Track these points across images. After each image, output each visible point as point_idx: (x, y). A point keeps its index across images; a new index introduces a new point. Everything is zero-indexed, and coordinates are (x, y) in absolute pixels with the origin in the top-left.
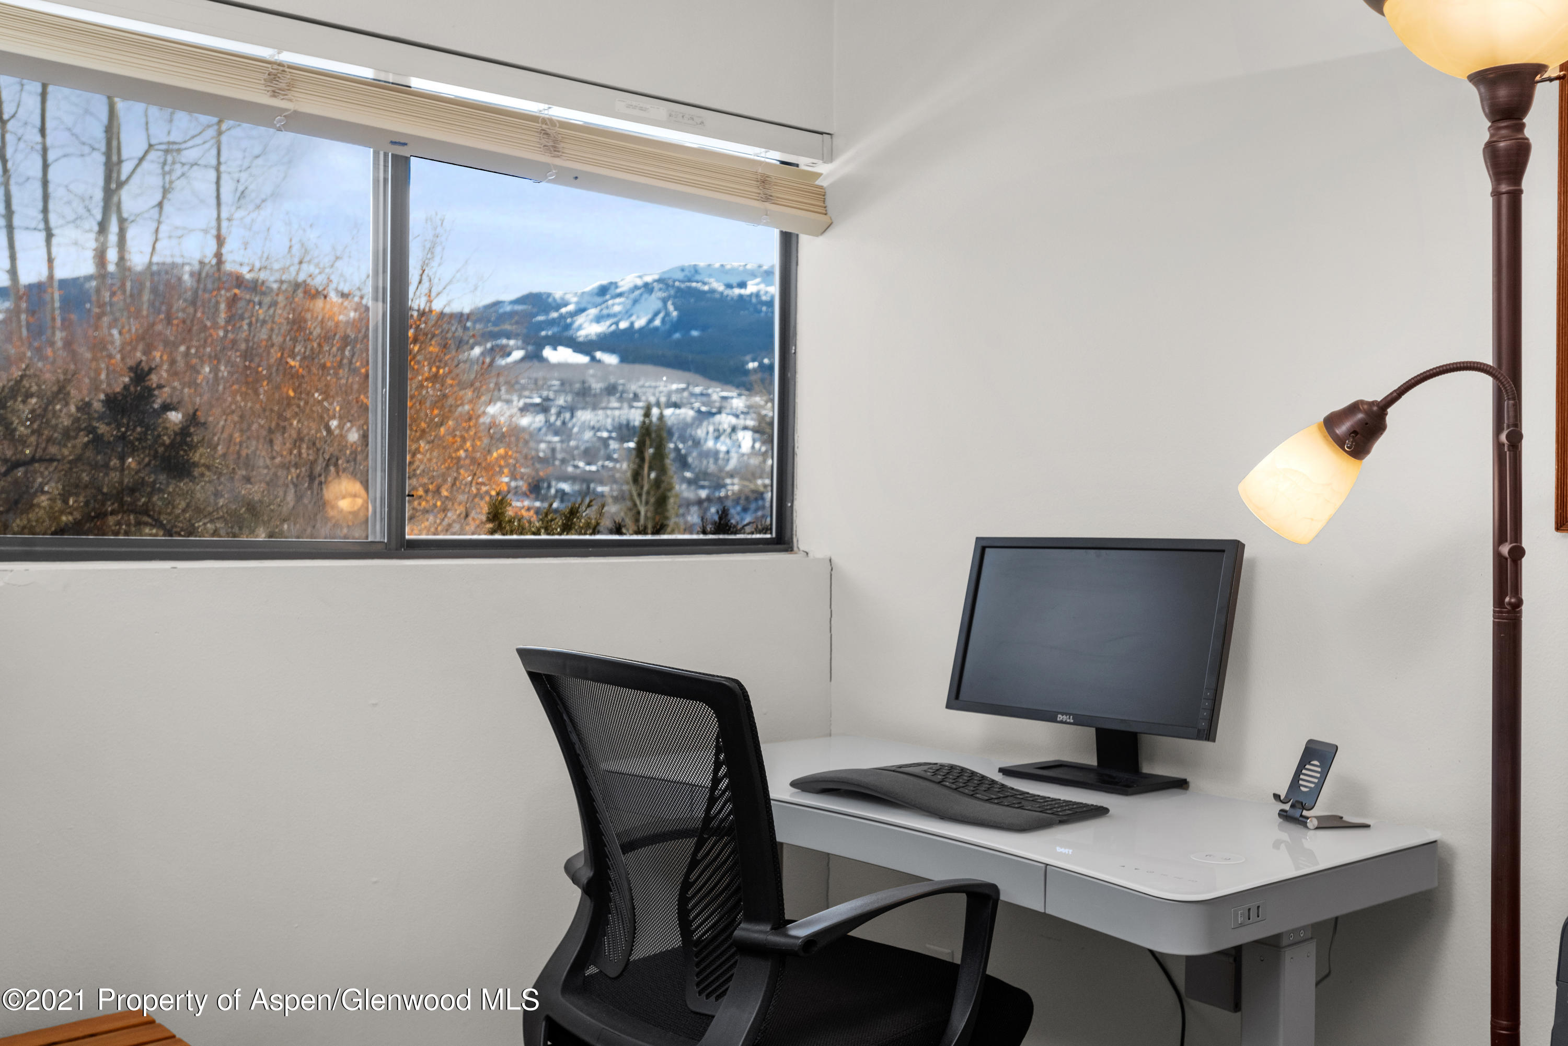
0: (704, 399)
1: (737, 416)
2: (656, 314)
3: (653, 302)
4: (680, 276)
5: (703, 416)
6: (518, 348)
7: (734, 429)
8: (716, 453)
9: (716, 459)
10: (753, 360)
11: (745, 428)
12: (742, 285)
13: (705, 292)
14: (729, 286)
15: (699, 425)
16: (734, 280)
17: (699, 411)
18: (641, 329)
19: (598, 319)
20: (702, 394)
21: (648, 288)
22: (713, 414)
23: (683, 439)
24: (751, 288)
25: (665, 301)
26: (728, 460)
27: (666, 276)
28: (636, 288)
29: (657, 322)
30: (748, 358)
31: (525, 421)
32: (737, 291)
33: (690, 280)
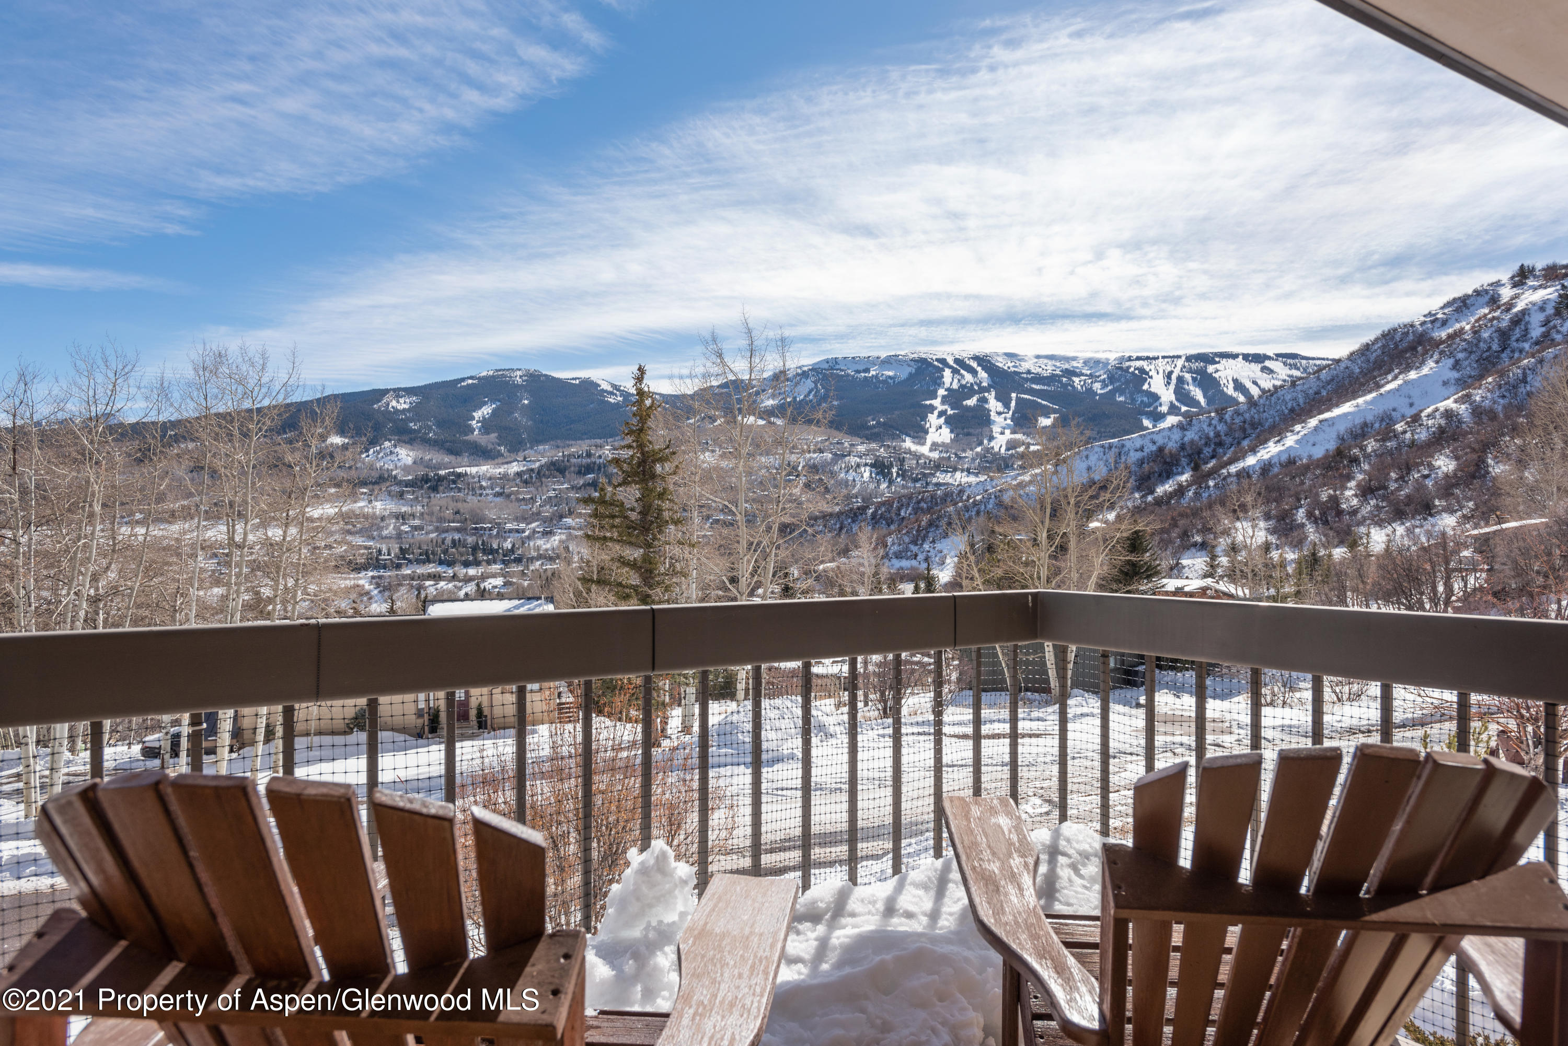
0: (839, 446)
1: (861, 457)
2: (810, 392)
3: (809, 384)
4: (826, 366)
5: (838, 457)
6: (721, 417)
7: (858, 466)
8: (847, 481)
9: (847, 486)
10: (873, 420)
11: (866, 465)
12: (867, 370)
13: (842, 376)
14: (858, 372)
15: (836, 463)
16: (861, 368)
17: (835, 454)
18: (801, 401)
19: (773, 396)
20: (838, 443)
21: (805, 375)
22: (846, 456)
23: (824, 472)
24: (873, 373)
25: (815, 383)
26: (855, 486)
27: (817, 366)
28: (798, 374)
29: (811, 397)
30: (869, 418)
31: (724, 464)
32: (863, 375)
33: (832, 369)
